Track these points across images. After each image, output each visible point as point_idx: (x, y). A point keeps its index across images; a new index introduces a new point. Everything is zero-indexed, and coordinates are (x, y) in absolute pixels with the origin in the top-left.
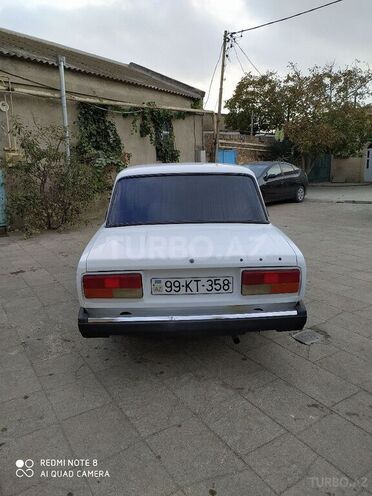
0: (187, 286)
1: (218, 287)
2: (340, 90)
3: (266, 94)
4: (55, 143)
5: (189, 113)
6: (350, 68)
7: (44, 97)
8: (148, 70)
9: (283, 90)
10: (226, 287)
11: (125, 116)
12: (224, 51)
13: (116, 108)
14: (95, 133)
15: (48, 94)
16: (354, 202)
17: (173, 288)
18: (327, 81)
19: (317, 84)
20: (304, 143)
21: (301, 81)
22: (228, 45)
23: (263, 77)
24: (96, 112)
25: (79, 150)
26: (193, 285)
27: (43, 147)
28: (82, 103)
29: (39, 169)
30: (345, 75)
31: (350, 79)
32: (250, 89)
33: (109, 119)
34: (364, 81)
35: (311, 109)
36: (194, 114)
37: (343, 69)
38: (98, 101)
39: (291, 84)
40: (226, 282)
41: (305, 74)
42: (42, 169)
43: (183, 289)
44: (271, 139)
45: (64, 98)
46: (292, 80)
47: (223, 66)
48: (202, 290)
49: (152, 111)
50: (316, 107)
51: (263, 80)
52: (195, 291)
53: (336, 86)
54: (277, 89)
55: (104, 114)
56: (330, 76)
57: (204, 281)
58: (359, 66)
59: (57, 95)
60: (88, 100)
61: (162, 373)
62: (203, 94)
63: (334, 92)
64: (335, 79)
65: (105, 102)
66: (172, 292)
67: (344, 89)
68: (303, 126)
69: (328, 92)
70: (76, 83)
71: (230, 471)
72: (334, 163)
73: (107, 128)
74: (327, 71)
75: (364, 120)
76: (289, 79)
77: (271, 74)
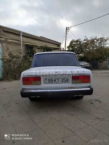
0: (55, 81)
1: (65, 81)
2: (99, 43)
3: (78, 45)
4: (18, 54)
5: (57, 48)
6: (102, 37)
7: (16, 42)
8: (45, 38)
9: (83, 43)
10: (67, 81)
11: (38, 48)
12: (66, 32)
13: (36, 46)
14: (30, 53)
15: (17, 42)
16: (106, 73)
17: (51, 81)
18: (95, 41)
19: (93, 41)
20: (90, 57)
21: (88, 41)
22: (67, 31)
23: (77, 40)
24: (30, 47)
25: (25, 57)
26: (57, 80)
27: (15, 55)
28: (26, 45)
29: (13, 62)
30: (100, 39)
31: (102, 40)
32: (74, 43)
33: (34, 49)
34: (106, 40)
35: (91, 48)
36: (58, 49)
37: (100, 37)
38: (31, 44)
39: (85, 41)
40: (67, 79)
41: (89, 39)
42: (14, 61)
43: (54, 82)
44: (80, 56)
45: (22, 43)
46: (86, 40)
47: (66, 36)
48: (60, 82)
49: (46, 48)
50: (92, 47)
51: (77, 41)
52: (57, 82)
53: (98, 42)
54: (81, 43)
55: (32, 48)
56: (96, 39)
57: (60, 79)
58: (104, 36)
59: (19, 42)
60: (28, 44)
61: (47, 111)
62: (61, 43)
63: (98, 44)
64: (98, 40)
65: (33, 44)
66: (50, 83)
67: (100, 43)
68: (89, 53)
69: (96, 44)
70: (25, 39)
71: (70, 136)
72: (99, 64)
73: (33, 51)
74: (95, 38)
75: (107, 51)
76: (85, 40)
77: (80, 39)
